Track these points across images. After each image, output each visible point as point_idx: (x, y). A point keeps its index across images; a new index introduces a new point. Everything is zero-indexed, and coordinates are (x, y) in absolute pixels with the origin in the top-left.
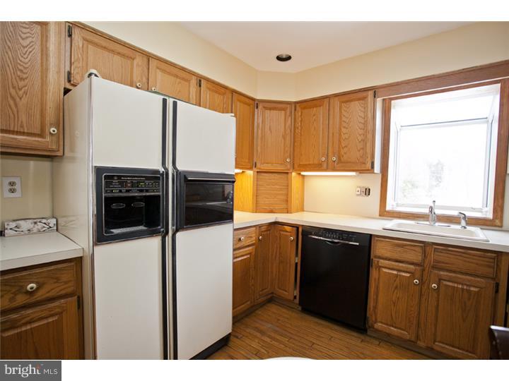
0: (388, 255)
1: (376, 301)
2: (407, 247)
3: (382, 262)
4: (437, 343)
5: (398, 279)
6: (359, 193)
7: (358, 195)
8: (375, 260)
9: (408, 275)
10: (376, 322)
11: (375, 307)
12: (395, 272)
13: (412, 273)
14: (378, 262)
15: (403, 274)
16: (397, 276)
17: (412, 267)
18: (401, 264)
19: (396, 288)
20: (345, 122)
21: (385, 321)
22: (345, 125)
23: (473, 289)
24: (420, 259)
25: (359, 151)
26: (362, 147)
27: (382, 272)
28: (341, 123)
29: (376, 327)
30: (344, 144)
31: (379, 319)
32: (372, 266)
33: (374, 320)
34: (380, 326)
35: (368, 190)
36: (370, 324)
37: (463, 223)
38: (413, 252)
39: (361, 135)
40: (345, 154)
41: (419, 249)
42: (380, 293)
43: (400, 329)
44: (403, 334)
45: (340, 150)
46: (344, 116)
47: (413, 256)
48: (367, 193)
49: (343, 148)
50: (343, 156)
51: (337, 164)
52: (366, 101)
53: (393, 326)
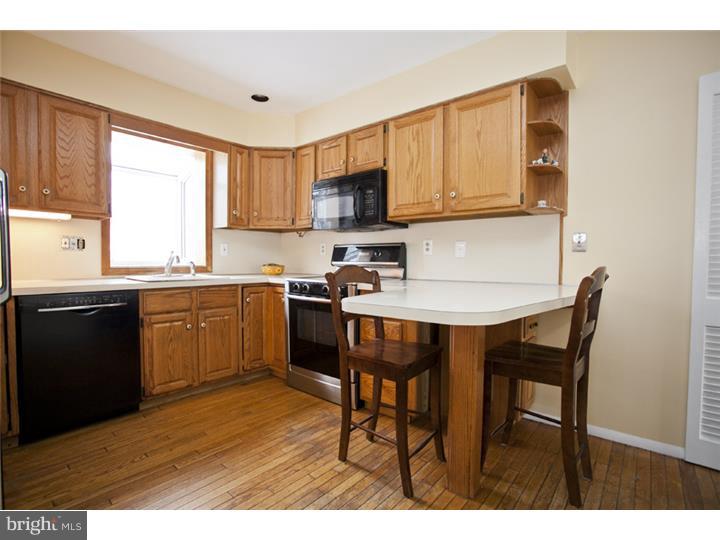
0: (158, 308)
1: (152, 364)
2: (178, 295)
3: (155, 318)
4: (208, 375)
5: (172, 332)
6: (67, 246)
7: (65, 249)
8: (147, 319)
9: (180, 323)
10: (154, 388)
11: (151, 371)
12: (168, 324)
13: (183, 320)
14: (150, 319)
15: (176, 323)
16: (170, 327)
17: (183, 314)
18: (172, 314)
19: (171, 340)
20: (62, 139)
21: (163, 381)
22: (64, 145)
23: (226, 317)
24: (189, 304)
25: (90, 187)
26: (93, 181)
27: (155, 330)
28: (55, 139)
29: (155, 392)
30: (61, 171)
31: (156, 382)
32: (142, 326)
33: (151, 386)
34: (158, 390)
35: (81, 241)
36: (147, 393)
37: (193, 271)
38: (183, 299)
39: (91, 166)
40: (66, 187)
41: (187, 295)
42: (155, 353)
43: (179, 380)
44: (182, 383)
45: (56, 180)
46: (61, 130)
47: (183, 303)
48: (81, 246)
49: (61, 178)
50: (62, 190)
51: (51, 200)
52: (97, 122)
53: (171, 382)
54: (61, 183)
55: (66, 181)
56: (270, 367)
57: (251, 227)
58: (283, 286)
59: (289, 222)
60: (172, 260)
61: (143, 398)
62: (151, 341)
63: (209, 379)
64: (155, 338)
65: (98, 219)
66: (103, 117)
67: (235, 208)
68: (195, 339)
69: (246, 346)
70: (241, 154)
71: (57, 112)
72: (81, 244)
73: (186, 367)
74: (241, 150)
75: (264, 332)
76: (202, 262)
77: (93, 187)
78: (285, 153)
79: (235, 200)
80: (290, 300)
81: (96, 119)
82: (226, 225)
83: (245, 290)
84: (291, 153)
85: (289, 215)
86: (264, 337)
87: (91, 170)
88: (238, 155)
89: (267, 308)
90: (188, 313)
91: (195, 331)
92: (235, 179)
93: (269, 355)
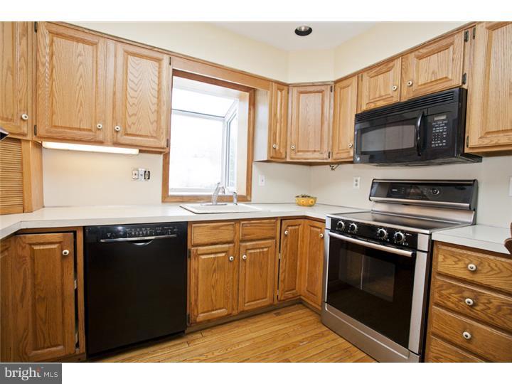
0: (205, 240)
1: (197, 293)
2: (223, 228)
3: (201, 249)
4: (246, 305)
5: (216, 263)
6: (136, 177)
7: (135, 179)
8: (194, 250)
9: (223, 254)
10: (198, 315)
11: (196, 301)
12: (212, 256)
13: (226, 252)
14: (197, 250)
15: (220, 255)
16: (215, 258)
17: (227, 246)
18: (217, 246)
19: (215, 270)
20: (132, 81)
21: (205, 310)
22: (133, 86)
23: (265, 250)
24: (232, 235)
25: (152, 123)
26: (156, 119)
27: (200, 261)
28: (127, 81)
29: (198, 320)
30: (131, 110)
31: (200, 311)
32: (190, 257)
33: (196, 313)
34: (201, 317)
35: (147, 173)
36: (192, 320)
37: (235, 200)
38: (227, 231)
39: (153, 104)
40: (134, 124)
41: (231, 228)
42: (200, 283)
43: (220, 309)
44: (223, 312)
45: (126, 118)
46: (131, 73)
47: (227, 235)
48: (147, 177)
49: (130, 116)
50: (130, 127)
51: (121, 136)
52: (160, 65)
53: (213, 310)
54: (130, 121)
55: (133, 119)
56: (302, 297)
57: (288, 160)
58: (323, 221)
59: (326, 155)
60: (218, 190)
61: (188, 324)
62: (196, 271)
63: (246, 309)
64: (200, 269)
65: (160, 153)
66: (166, 58)
67: (275, 141)
68: (236, 269)
69: (281, 277)
70: (281, 90)
71: (129, 56)
72: (147, 175)
73: (227, 298)
74: (282, 87)
75: (298, 263)
76: (243, 192)
77: (155, 124)
78: (323, 88)
79: (275, 134)
80: (331, 238)
81: (159, 60)
82: (266, 159)
83: (283, 222)
84: (329, 87)
85: (325, 148)
86: (298, 268)
87: (154, 108)
88: (279, 92)
89: (303, 241)
90: (231, 245)
91: (236, 263)
92: (275, 115)
93: (302, 286)
